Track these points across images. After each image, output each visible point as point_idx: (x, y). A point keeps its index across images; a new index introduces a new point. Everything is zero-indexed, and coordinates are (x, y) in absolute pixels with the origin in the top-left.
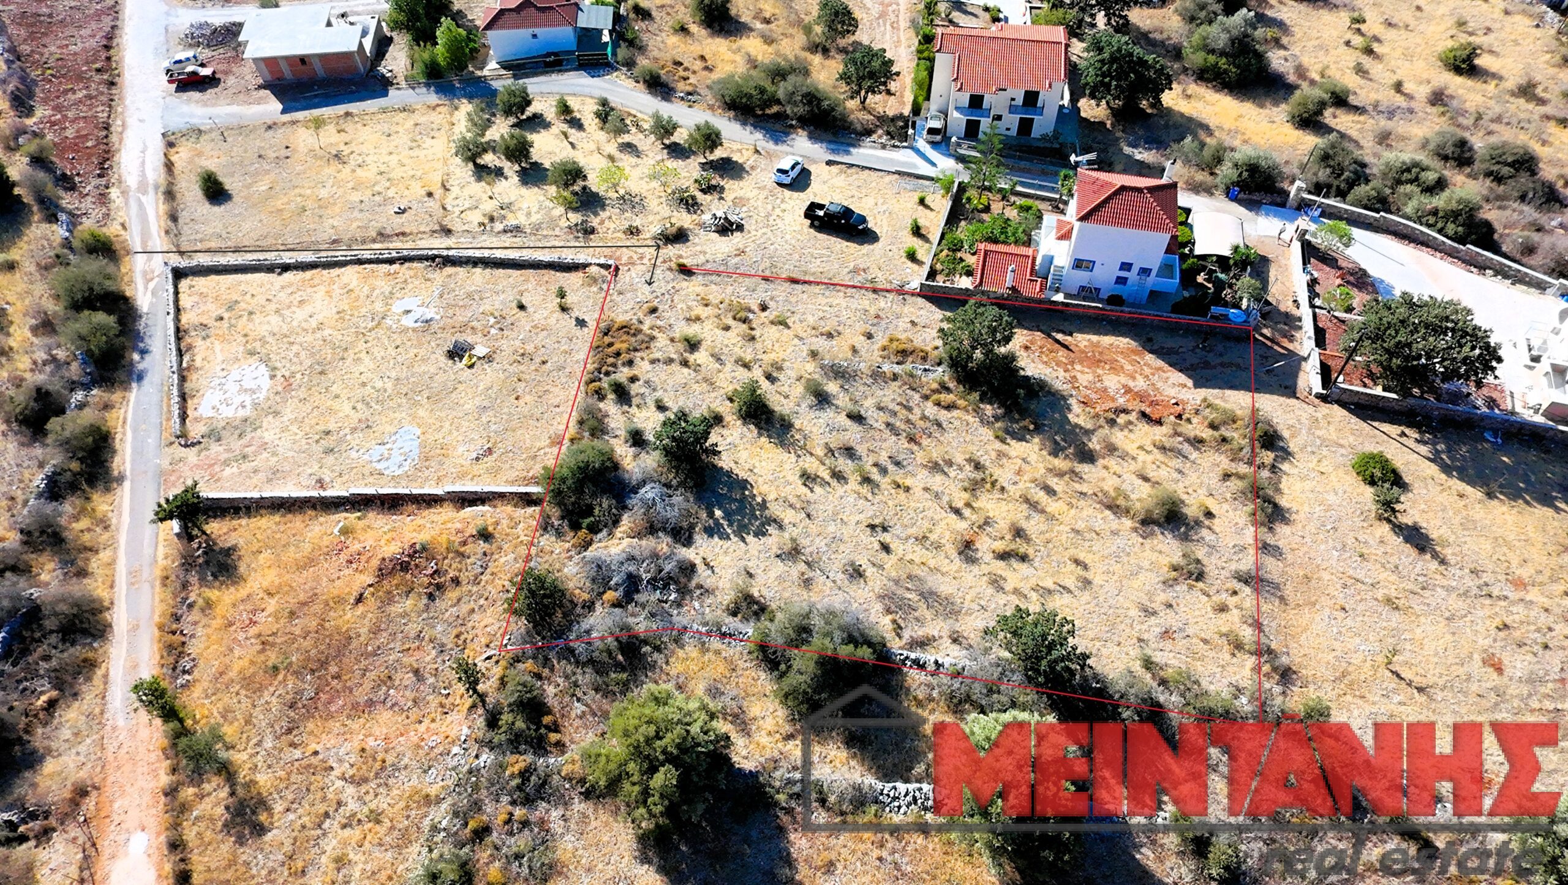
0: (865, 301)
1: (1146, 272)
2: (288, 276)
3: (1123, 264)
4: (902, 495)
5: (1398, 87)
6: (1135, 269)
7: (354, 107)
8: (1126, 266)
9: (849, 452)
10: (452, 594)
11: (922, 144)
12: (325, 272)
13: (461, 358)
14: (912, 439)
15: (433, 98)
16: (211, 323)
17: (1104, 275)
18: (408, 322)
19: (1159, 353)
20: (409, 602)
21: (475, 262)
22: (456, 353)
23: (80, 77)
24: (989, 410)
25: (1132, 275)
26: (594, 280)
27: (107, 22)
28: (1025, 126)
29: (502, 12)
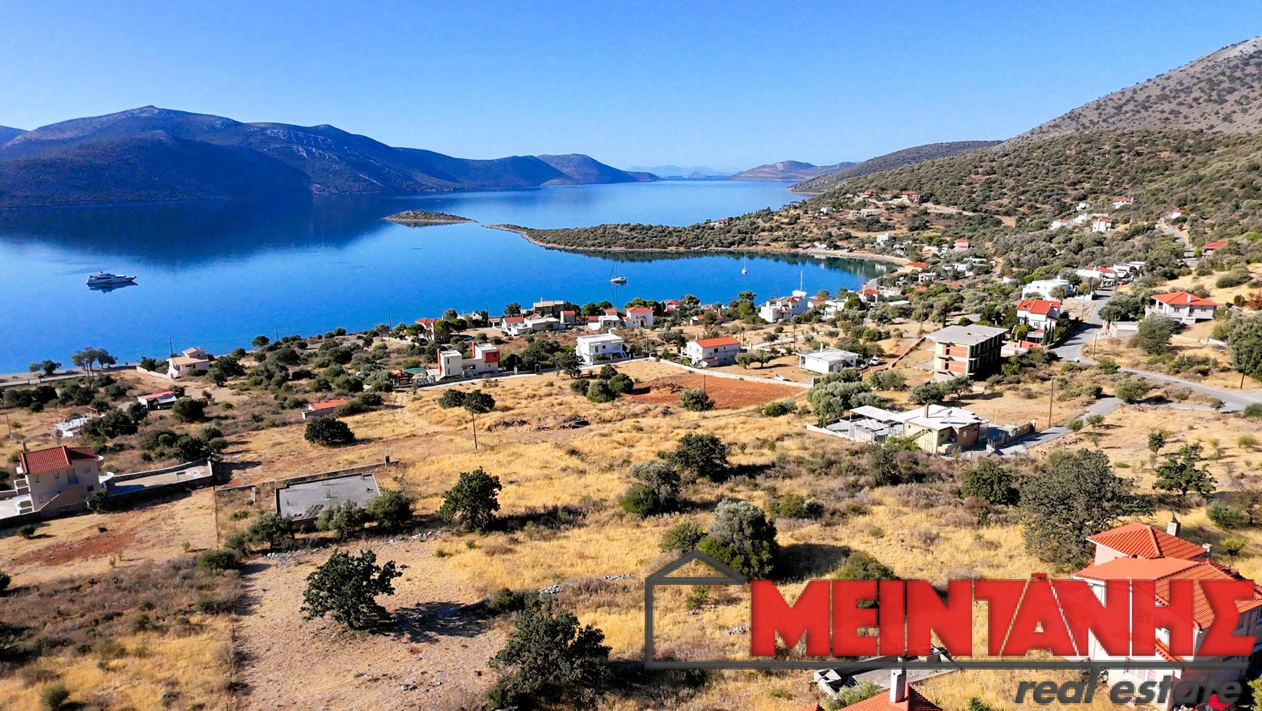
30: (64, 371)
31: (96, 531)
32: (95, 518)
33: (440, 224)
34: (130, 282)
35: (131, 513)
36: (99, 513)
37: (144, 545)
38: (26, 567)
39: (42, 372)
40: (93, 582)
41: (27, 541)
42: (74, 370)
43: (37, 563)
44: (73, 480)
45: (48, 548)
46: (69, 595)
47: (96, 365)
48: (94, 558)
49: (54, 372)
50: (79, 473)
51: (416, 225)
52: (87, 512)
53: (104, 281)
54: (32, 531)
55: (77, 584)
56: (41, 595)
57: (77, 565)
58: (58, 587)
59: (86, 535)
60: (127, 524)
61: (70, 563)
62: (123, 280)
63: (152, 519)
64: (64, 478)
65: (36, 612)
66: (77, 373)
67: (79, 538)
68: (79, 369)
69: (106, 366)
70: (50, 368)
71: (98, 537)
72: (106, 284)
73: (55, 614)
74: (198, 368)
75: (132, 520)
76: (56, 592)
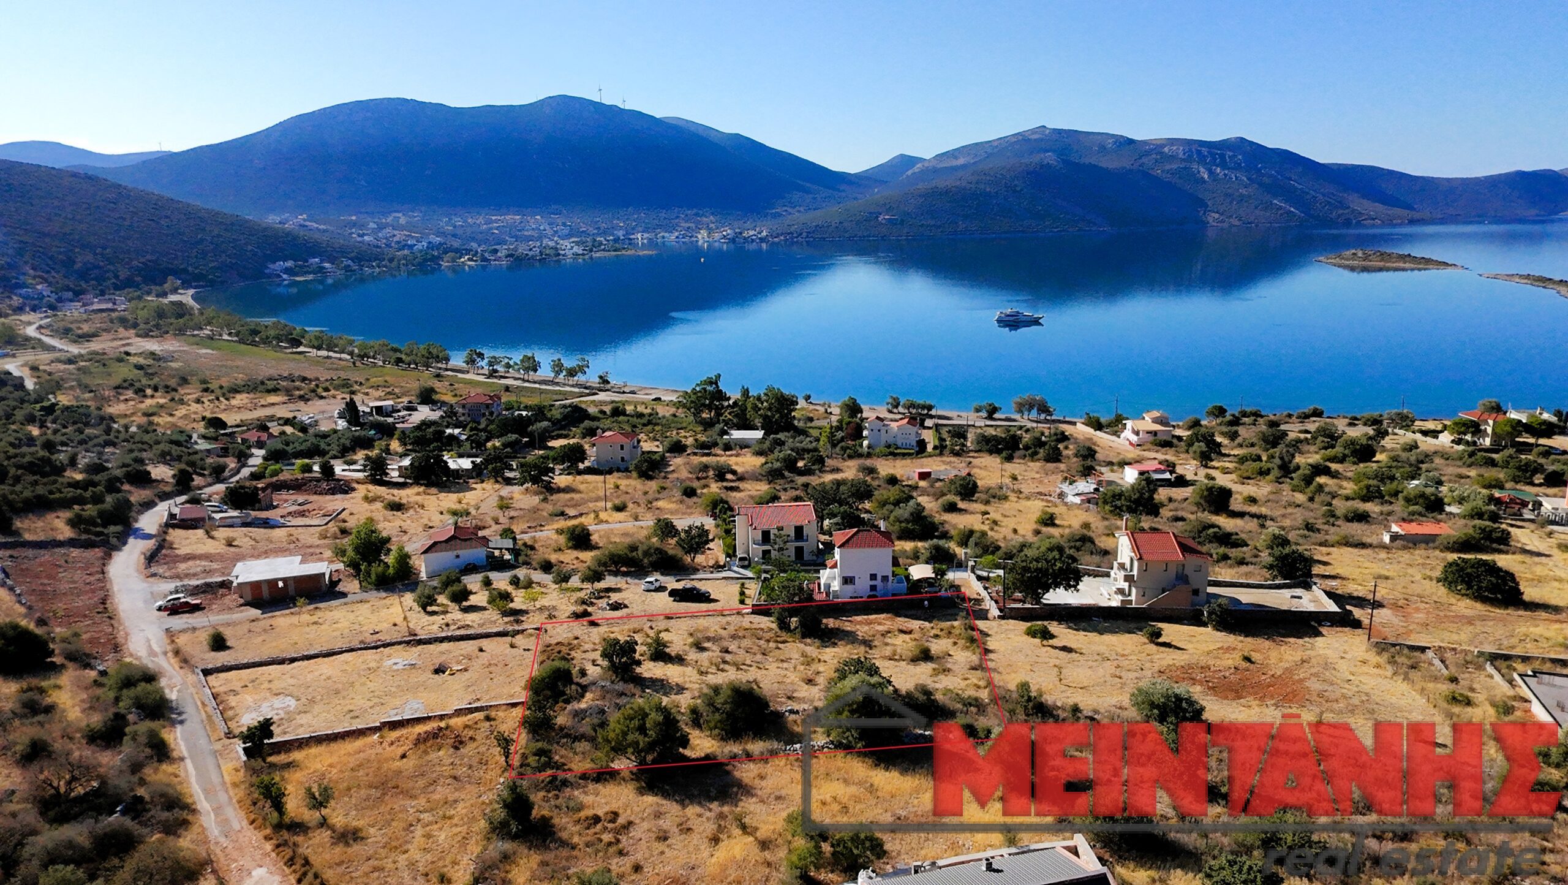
0: (720, 618)
1: (885, 578)
2: (296, 664)
3: (871, 575)
4: (764, 672)
5: (1015, 531)
6: (879, 578)
7: (321, 605)
8: (873, 577)
9: (725, 662)
10: (471, 746)
11: (735, 569)
12: (326, 659)
13: (444, 672)
14: (764, 654)
15: (384, 595)
16: (238, 689)
17: (863, 585)
18: (400, 666)
19: (906, 616)
20: (441, 753)
21: (442, 640)
22: (439, 671)
23: (85, 616)
24: (808, 641)
25: (878, 582)
26: (531, 635)
27: (102, 594)
28: (799, 551)
29: (435, 543)
30: (1003, 416)
31: (1239, 658)
33: (1404, 270)
34: (1036, 322)
36: (1218, 629)
39: (984, 414)
41: (1159, 648)
42: (1013, 417)
44: (1182, 578)
45: (1193, 667)
47: (1034, 414)
49: (996, 416)
51: (1365, 269)
53: (1011, 318)
54: (1153, 634)
59: (1227, 660)
60: (1273, 659)
61: (1243, 701)
62: (1029, 319)
63: (1302, 659)
64: (1172, 571)
66: (1014, 420)
67: (1221, 663)
68: (1017, 416)
69: (1043, 416)
70: (992, 412)
71: (1249, 670)
72: (1012, 322)
74: (1161, 437)
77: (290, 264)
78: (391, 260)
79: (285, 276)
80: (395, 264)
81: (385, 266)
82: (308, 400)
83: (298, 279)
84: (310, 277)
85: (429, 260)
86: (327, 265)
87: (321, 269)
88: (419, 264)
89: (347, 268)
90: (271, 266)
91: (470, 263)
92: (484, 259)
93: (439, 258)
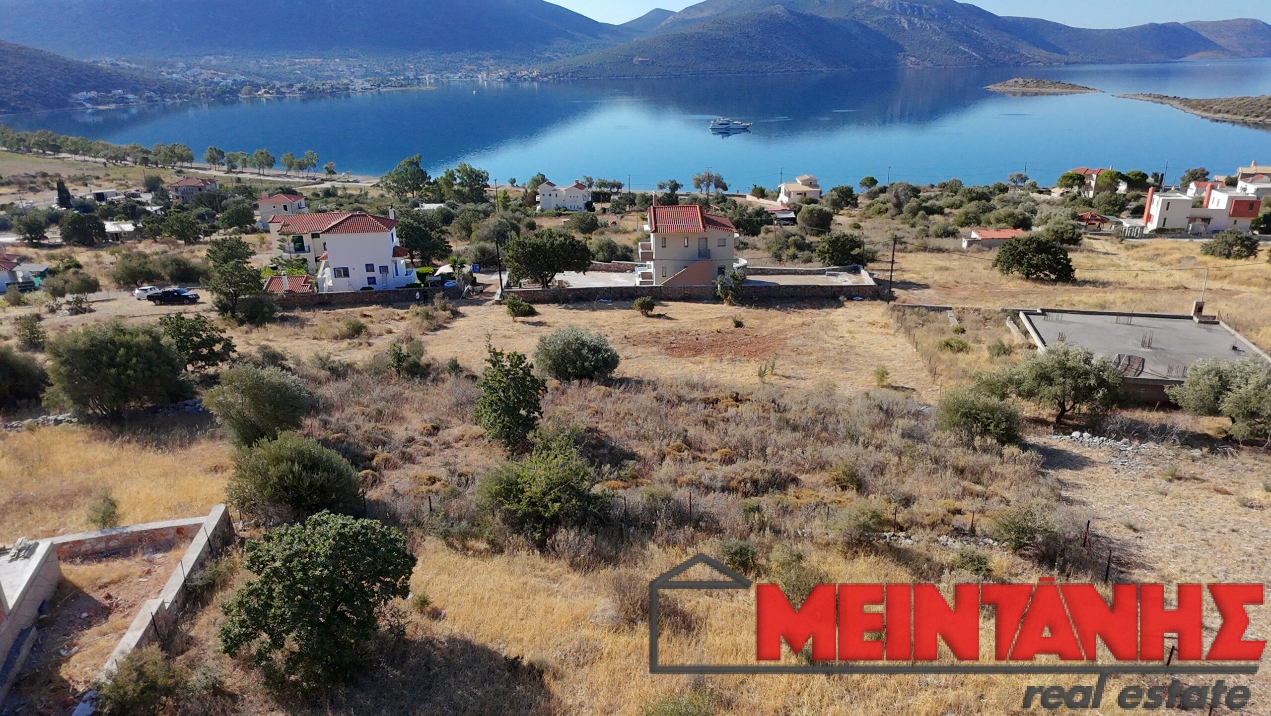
1: (384, 269)
3: (367, 265)
6: (377, 269)
8: (370, 267)
17: (358, 279)
25: (376, 274)
30: (684, 193)
31: (730, 324)
32: (725, 310)
33: (1054, 94)
35: (772, 312)
36: (731, 304)
37: (805, 359)
38: (640, 350)
39: (667, 191)
40: (737, 399)
41: (644, 318)
42: (693, 193)
43: (654, 349)
44: (704, 254)
45: (669, 333)
46: (702, 411)
48: (732, 360)
49: (678, 192)
50: (712, 245)
51: (1024, 94)
52: (717, 300)
54: (650, 306)
55: (712, 395)
56: (659, 399)
57: (707, 364)
58: (684, 392)
59: (717, 326)
60: (770, 324)
61: (698, 358)
62: (738, 127)
63: (803, 324)
64: (694, 246)
65: (650, 426)
67: (708, 328)
69: (718, 191)
70: (674, 188)
71: (732, 333)
73: (679, 442)
74: (808, 196)
75: (776, 320)
76: (681, 399)
77: (93, 94)
78: (192, 93)
79: (88, 105)
80: (196, 95)
81: (187, 98)
82: (38, 191)
83: (101, 107)
84: (113, 106)
85: (228, 92)
86: (130, 96)
87: (122, 99)
88: (218, 96)
89: (150, 99)
90: (75, 96)
91: (265, 95)
92: (278, 92)
93: (239, 91)
